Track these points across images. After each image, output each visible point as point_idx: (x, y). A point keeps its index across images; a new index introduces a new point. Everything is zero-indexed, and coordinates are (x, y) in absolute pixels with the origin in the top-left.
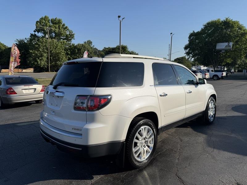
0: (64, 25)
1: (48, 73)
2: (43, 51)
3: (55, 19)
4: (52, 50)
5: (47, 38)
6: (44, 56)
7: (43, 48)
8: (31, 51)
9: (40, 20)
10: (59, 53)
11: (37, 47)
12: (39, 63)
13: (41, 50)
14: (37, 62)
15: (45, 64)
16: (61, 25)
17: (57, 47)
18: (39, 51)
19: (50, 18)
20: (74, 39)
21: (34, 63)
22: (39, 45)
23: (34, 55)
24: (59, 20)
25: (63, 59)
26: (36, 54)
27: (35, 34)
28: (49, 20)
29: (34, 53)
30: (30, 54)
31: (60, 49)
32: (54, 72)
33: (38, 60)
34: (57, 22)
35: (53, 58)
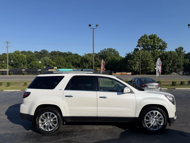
0: (158, 38)
1: (139, 75)
2: (136, 60)
3: (152, 35)
4: (143, 59)
5: (140, 51)
6: (137, 63)
7: (137, 58)
8: (129, 61)
9: (140, 38)
10: (148, 60)
11: (133, 58)
12: (133, 69)
13: (135, 59)
14: (132, 68)
15: (138, 68)
16: (156, 39)
17: (147, 56)
18: (134, 60)
19: (148, 35)
20: (167, 48)
21: (130, 69)
22: (134, 56)
23: (130, 63)
24: (155, 35)
25: (151, 65)
26: (132, 62)
27: (137, 48)
28: (147, 37)
29: (131, 62)
30: (128, 62)
31: (150, 57)
32: (145, 74)
33: (133, 67)
34: (153, 37)
35: (144, 64)
